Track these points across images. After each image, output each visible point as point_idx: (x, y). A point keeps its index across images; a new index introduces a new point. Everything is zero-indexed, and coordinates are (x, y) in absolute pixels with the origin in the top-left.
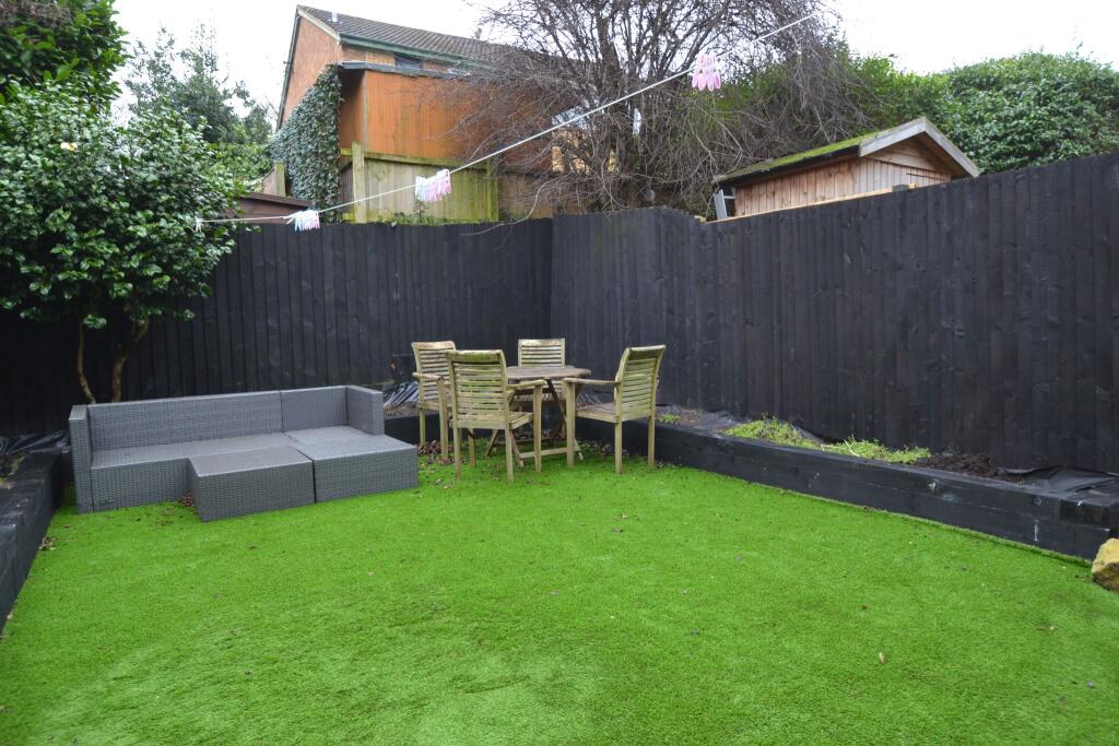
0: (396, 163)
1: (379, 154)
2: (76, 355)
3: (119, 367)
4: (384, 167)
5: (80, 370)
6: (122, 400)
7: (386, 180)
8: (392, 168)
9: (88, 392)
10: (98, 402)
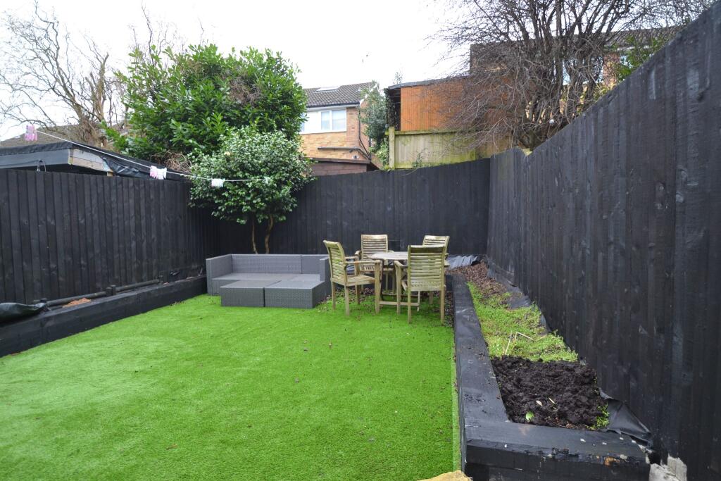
0: (414, 135)
1: (404, 132)
2: (251, 234)
3: (267, 240)
4: (408, 138)
5: (253, 240)
6: (269, 253)
7: (409, 145)
8: (413, 138)
9: (255, 249)
10: (259, 253)
